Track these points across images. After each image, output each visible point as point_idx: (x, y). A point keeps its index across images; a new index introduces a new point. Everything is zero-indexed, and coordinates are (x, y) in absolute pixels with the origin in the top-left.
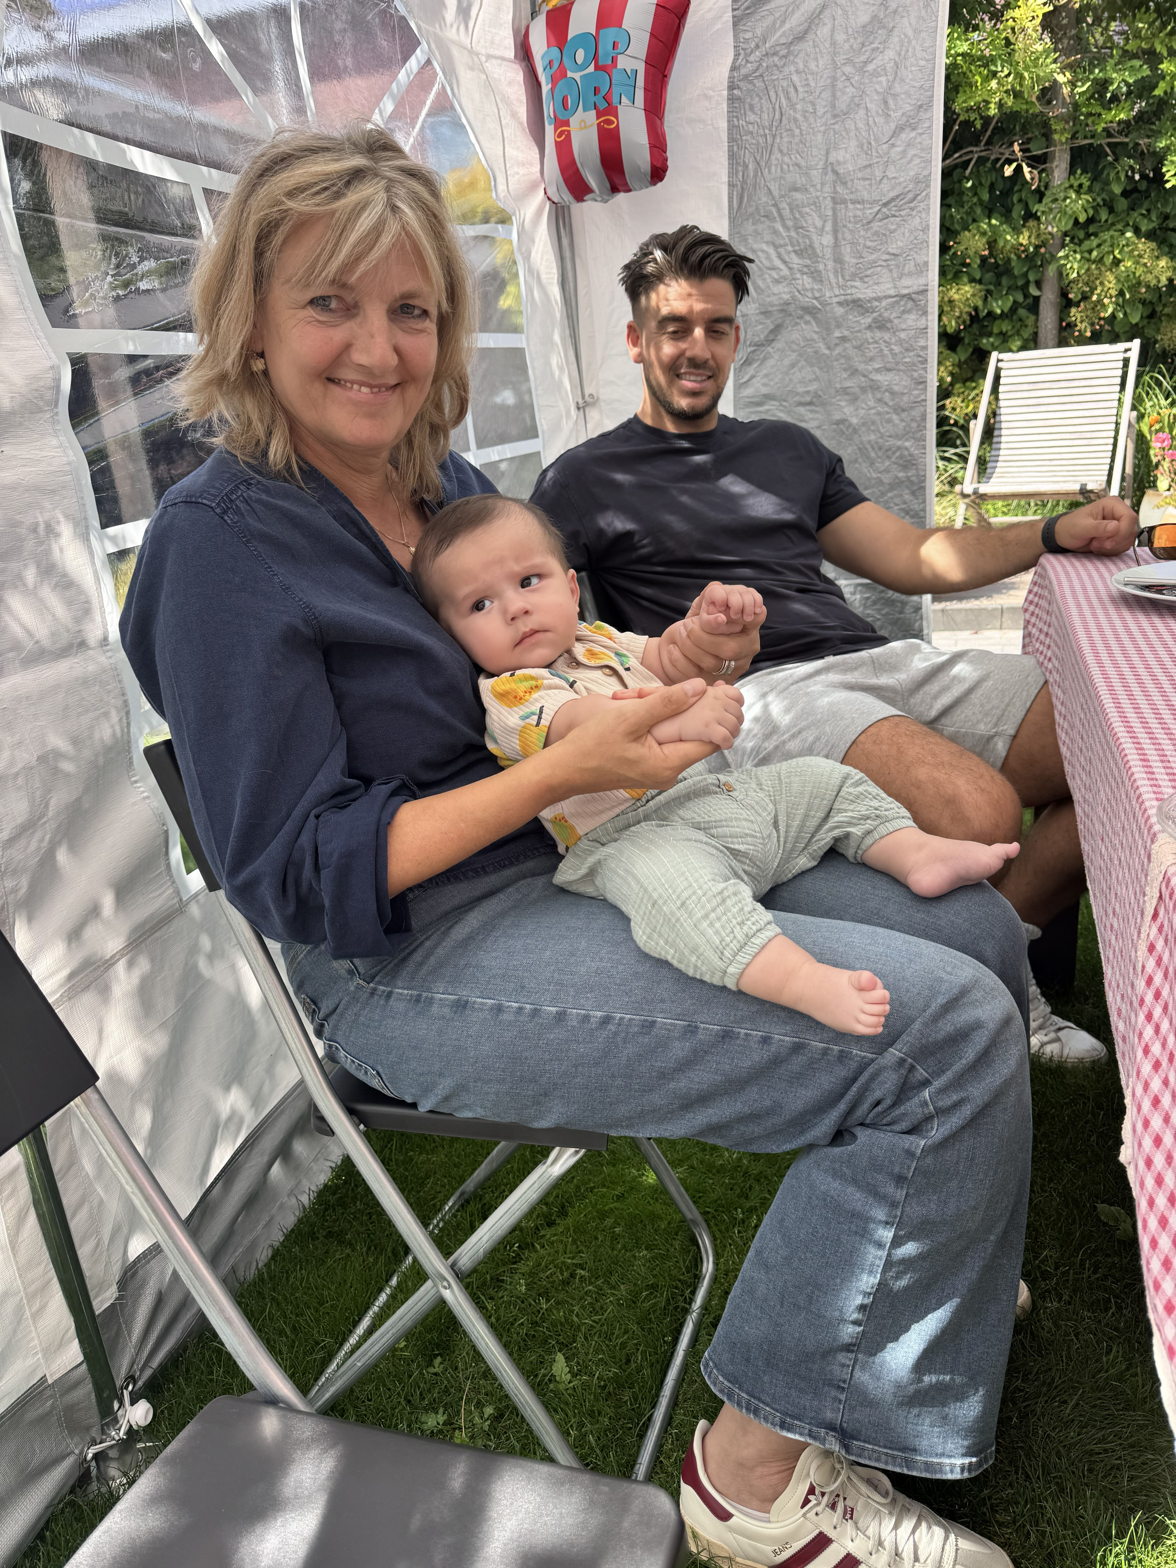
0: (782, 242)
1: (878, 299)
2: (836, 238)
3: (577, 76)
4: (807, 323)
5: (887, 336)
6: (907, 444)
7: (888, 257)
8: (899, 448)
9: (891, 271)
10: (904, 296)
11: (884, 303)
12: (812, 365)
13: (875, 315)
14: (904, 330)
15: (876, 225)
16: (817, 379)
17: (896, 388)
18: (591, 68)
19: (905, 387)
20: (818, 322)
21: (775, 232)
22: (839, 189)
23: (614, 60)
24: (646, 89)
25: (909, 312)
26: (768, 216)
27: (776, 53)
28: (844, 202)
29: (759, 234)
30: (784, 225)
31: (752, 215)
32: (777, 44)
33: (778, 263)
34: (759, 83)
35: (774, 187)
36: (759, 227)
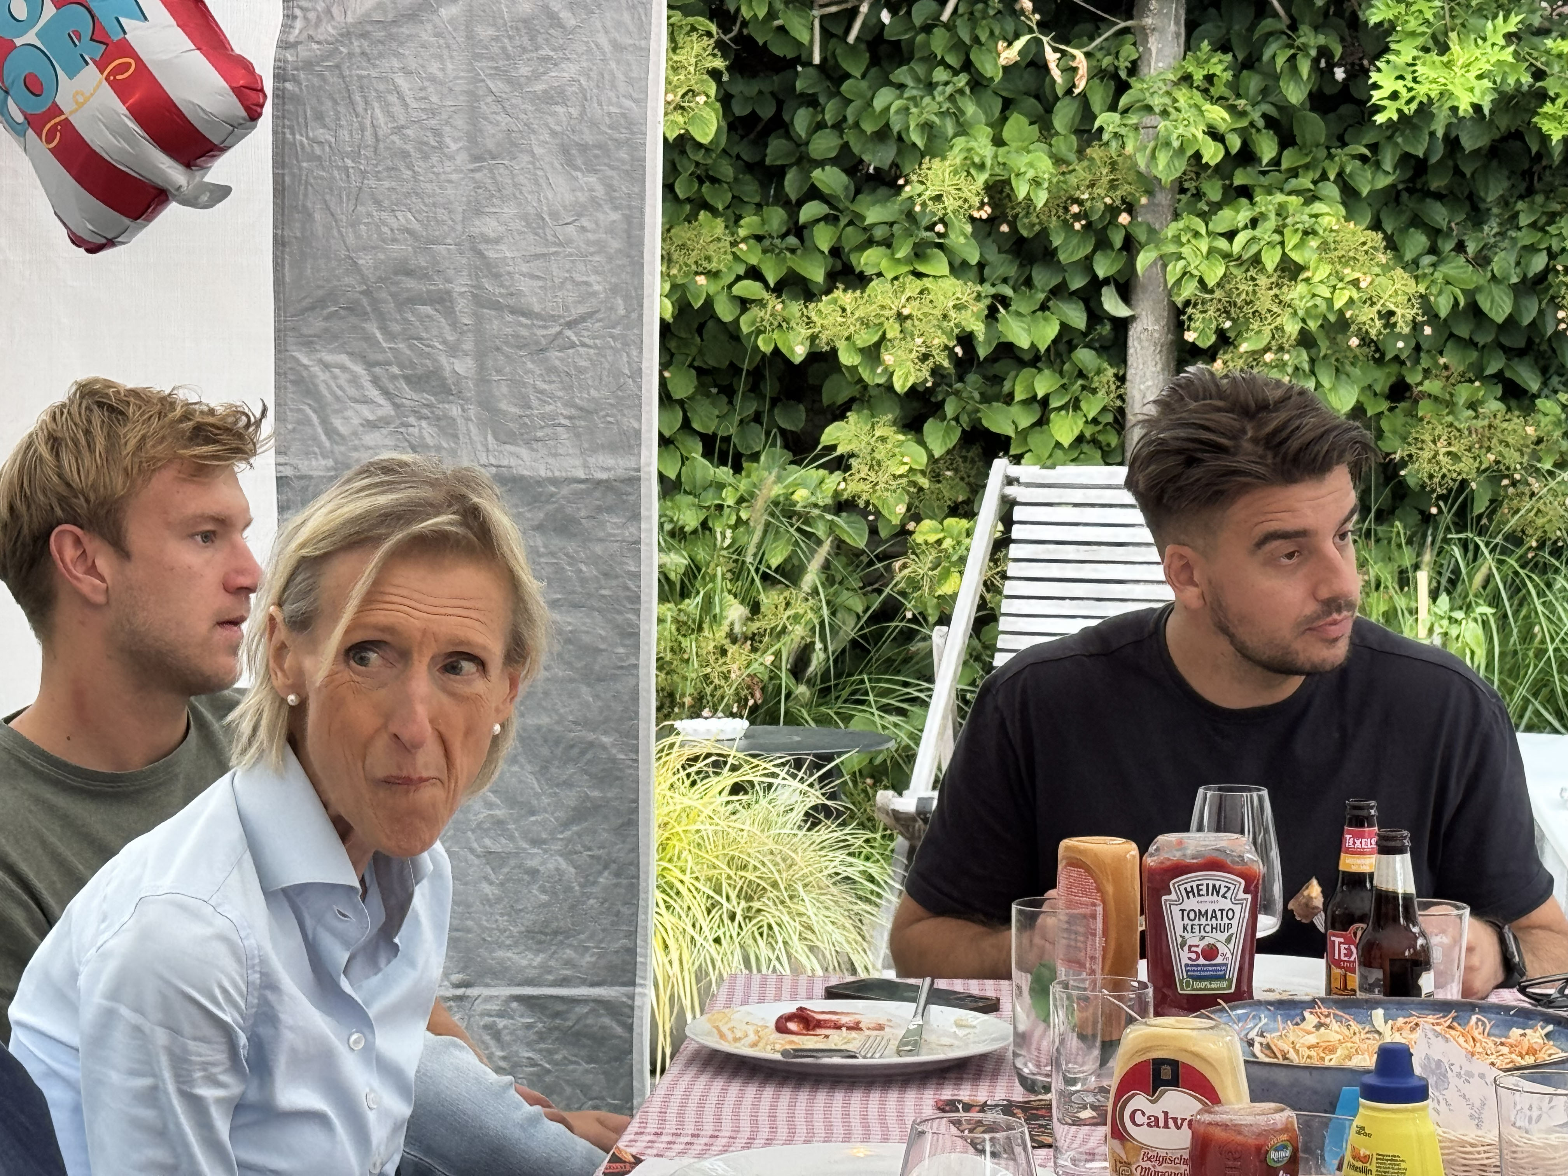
1: (556, 482)
2: (482, 366)
5: (571, 547)
6: (605, 739)
7: (573, 412)
8: (591, 745)
9: (578, 436)
10: (599, 482)
11: (565, 491)
13: (550, 507)
14: (601, 540)
15: (553, 355)
17: (587, 639)
18: (48, 12)
19: (603, 639)
21: (369, 339)
22: (487, 283)
25: (610, 510)
26: (352, 309)
27: (364, 35)
28: (496, 306)
29: (335, 337)
30: (384, 329)
31: (321, 303)
32: (365, 20)
33: (373, 393)
34: (333, 79)
35: (365, 261)
36: (336, 325)
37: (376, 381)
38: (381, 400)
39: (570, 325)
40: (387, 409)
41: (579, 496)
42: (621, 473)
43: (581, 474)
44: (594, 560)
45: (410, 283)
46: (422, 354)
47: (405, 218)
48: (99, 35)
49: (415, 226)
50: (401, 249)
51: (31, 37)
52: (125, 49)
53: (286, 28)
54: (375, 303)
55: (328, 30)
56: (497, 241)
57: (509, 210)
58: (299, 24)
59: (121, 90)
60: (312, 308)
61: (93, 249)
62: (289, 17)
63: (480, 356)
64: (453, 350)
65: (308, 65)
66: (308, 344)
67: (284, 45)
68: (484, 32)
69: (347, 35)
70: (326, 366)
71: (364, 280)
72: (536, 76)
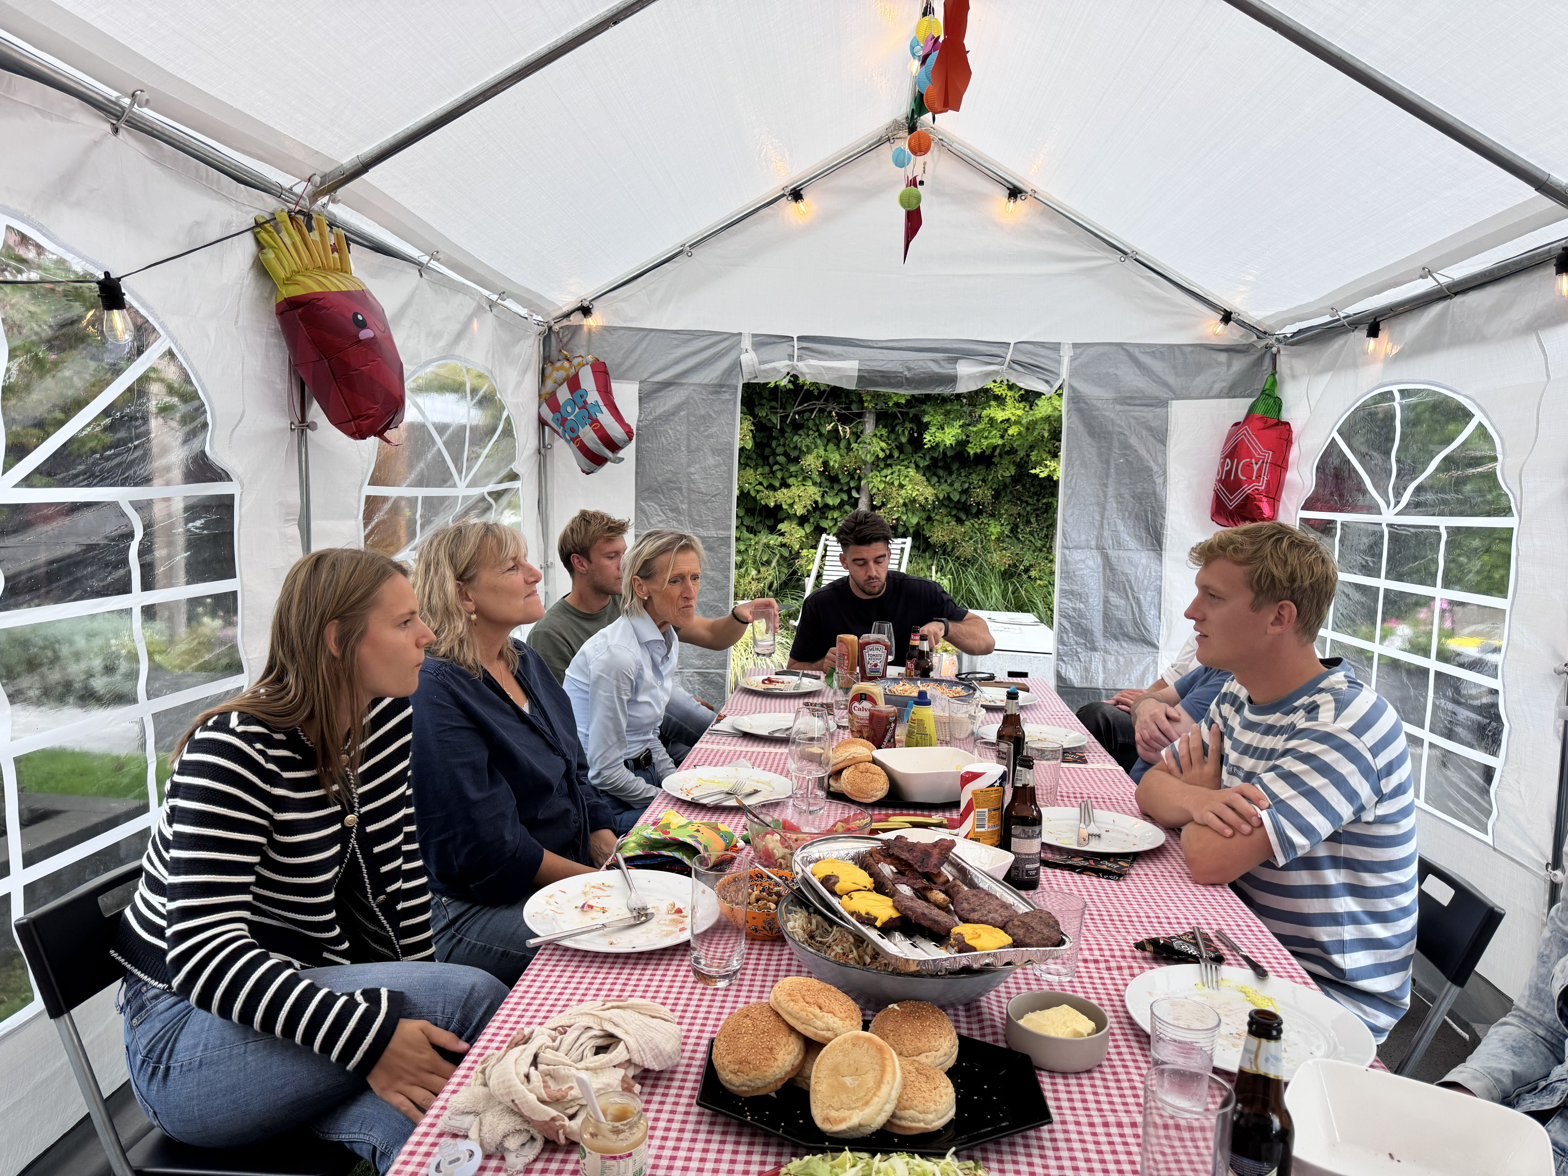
0: (662, 504)
1: (709, 537)
2: (690, 507)
7: (713, 519)
9: (715, 525)
10: (720, 538)
11: (712, 539)
14: (720, 553)
17: (716, 578)
19: (721, 577)
21: (660, 499)
22: (691, 485)
25: (722, 545)
26: (656, 491)
27: (661, 419)
28: (694, 491)
29: (651, 498)
30: (664, 496)
31: (648, 489)
32: (661, 415)
33: (660, 513)
34: (652, 430)
35: (659, 478)
36: (651, 495)
37: (661, 510)
38: (662, 515)
39: (713, 497)
40: (664, 517)
41: (715, 541)
42: (725, 535)
43: (716, 535)
44: (718, 558)
45: (671, 484)
46: (674, 503)
47: (670, 468)
48: (590, 417)
49: (673, 469)
50: (669, 476)
51: (572, 417)
52: (597, 421)
53: (640, 417)
54: (662, 490)
55: (651, 417)
56: (694, 474)
58: (643, 416)
59: (595, 431)
60: (644, 491)
61: (588, 474)
62: (640, 414)
63: (690, 504)
64: (682, 502)
65: (645, 426)
66: (644, 500)
67: (639, 421)
68: (692, 419)
69: (656, 419)
70: (648, 506)
71: (659, 483)
72: (705, 431)
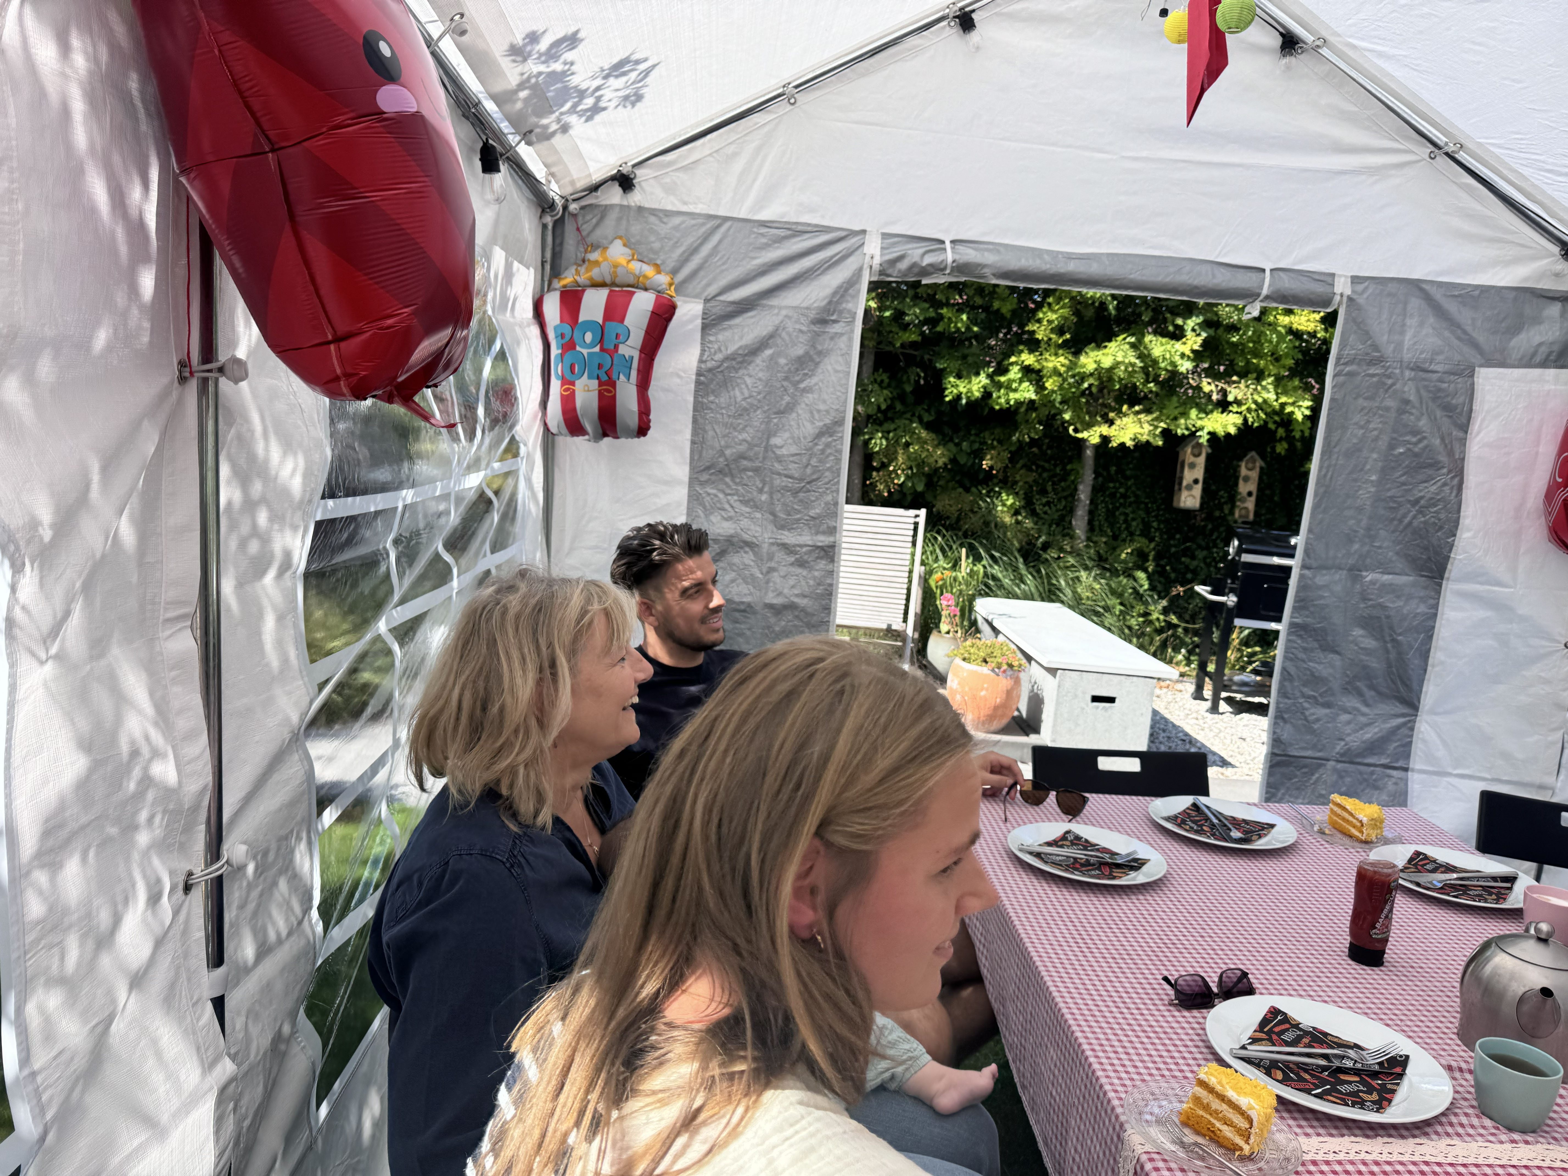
0: (729, 491)
1: (801, 546)
2: (772, 498)
3: (585, 352)
4: (746, 552)
5: (805, 573)
10: (818, 547)
11: (804, 549)
12: (747, 583)
15: (801, 495)
16: (751, 594)
17: (809, 610)
18: (597, 349)
20: (755, 554)
23: (616, 347)
24: (639, 371)
25: (821, 558)
26: (721, 472)
27: (734, 359)
28: (779, 474)
29: (713, 483)
30: (733, 481)
32: (735, 353)
33: (727, 506)
34: (720, 376)
36: (713, 478)
37: (728, 502)
38: (730, 509)
39: (809, 483)
40: (732, 514)
41: (810, 552)
42: (827, 543)
43: (810, 543)
44: (814, 578)
45: (745, 462)
46: (748, 492)
47: (744, 436)
49: (749, 439)
50: (743, 448)
53: (702, 355)
54: (730, 469)
56: (781, 447)
57: (786, 435)
58: (707, 354)
60: (704, 470)
62: (703, 351)
63: (771, 494)
64: (760, 490)
68: (782, 361)
70: (709, 494)
71: (726, 460)
72: (801, 381)
